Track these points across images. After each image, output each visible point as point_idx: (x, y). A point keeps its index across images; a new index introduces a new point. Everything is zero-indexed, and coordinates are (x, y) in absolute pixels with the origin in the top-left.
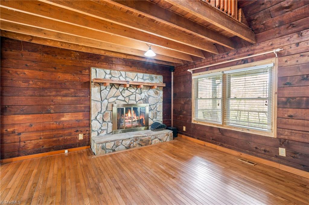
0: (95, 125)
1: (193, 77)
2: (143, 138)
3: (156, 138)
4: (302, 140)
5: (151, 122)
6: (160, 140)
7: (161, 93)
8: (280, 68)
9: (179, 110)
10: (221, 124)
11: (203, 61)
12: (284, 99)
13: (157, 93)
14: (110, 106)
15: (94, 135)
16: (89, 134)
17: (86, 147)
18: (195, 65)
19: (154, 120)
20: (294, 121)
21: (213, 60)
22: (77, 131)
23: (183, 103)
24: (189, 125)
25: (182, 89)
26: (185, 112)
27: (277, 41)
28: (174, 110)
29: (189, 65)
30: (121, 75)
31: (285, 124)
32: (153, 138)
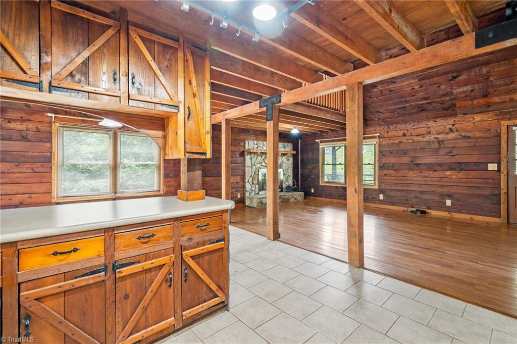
0: (248, 186)
1: (321, 147)
2: (285, 197)
3: (293, 197)
4: (390, 188)
5: (284, 186)
6: (295, 199)
7: (291, 159)
8: (380, 145)
9: (307, 174)
10: (344, 183)
11: (329, 134)
12: (382, 165)
13: (288, 160)
14: (257, 171)
15: (247, 194)
16: (244, 194)
17: (242, 204)
18: (323, 136)
19: (287, 183)
20: (387, 177)
21: (337, 134)
22: (237, 191)
23: (311, 168)
24: (317, 187)
25: (310, 155)
26: (313, 176)
27: (378, 128)
28: (301, 175)
29: (317, 135)
30: (264, 145)
31: (383, 179)
32: (291, 197)
